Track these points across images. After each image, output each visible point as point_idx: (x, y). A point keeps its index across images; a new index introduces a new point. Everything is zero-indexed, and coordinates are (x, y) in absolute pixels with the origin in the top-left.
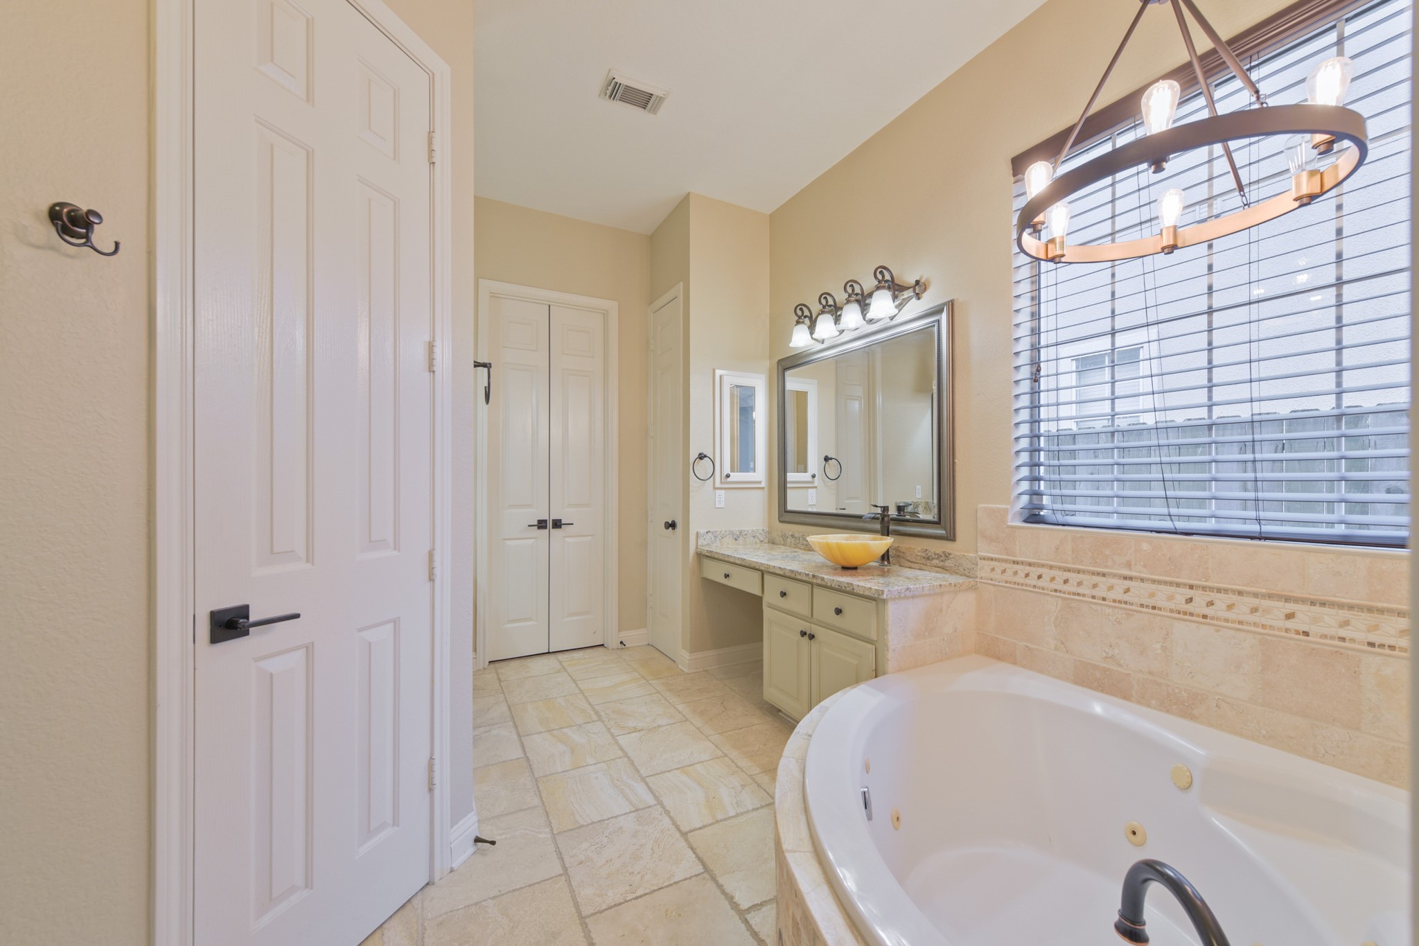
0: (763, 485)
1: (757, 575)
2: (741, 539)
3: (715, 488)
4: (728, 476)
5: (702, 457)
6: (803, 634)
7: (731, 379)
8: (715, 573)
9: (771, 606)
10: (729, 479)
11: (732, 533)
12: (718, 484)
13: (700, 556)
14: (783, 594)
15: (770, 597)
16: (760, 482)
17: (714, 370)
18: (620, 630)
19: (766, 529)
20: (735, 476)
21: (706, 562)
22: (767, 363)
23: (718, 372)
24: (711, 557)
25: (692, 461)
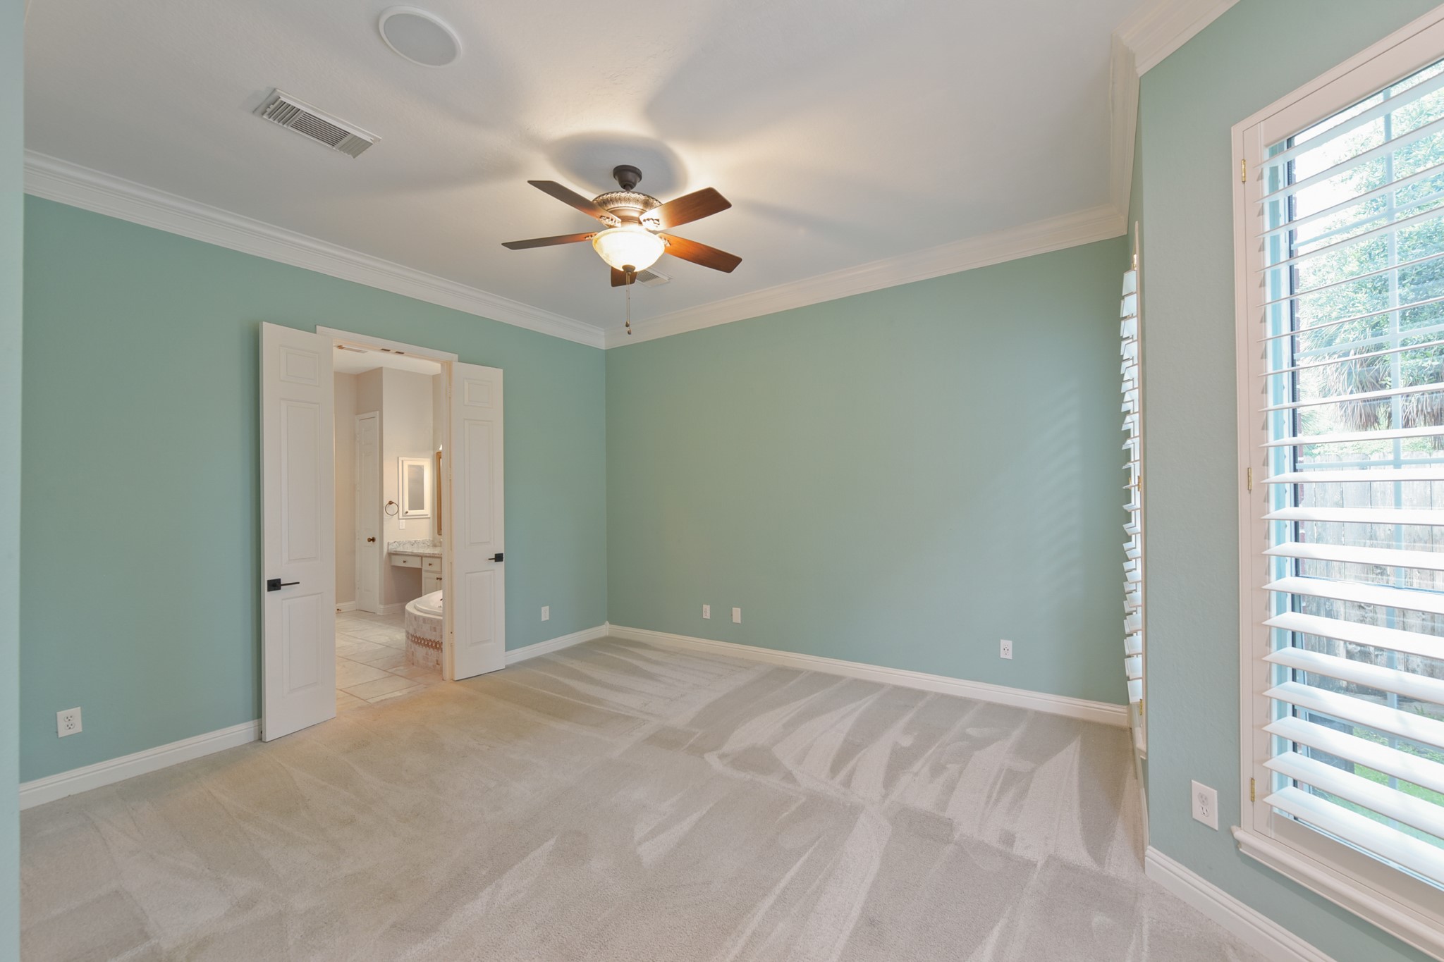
0: (429, 516)
1: (419, 559)
2: (415, 545)
3: (399, 519)
4: (407, 512)
5: (391, 503)
6: (438, 579)
7: (408, 462)
8: (399, 562)
9: (427, 571)
10: (408, 514)
11: (410, 542)
12: (401, 517)
13: (390, 554)
14: (430, 565)
15: (425, 567)
16: (427, 515)
17: (398, 458)
18: (337, 603)
19: (431, 539)
20: (411, 512)
21: (393, 557)
22: (432, 453)
23: (401, 459)
24: (396, 554)
25: (385, 505)
